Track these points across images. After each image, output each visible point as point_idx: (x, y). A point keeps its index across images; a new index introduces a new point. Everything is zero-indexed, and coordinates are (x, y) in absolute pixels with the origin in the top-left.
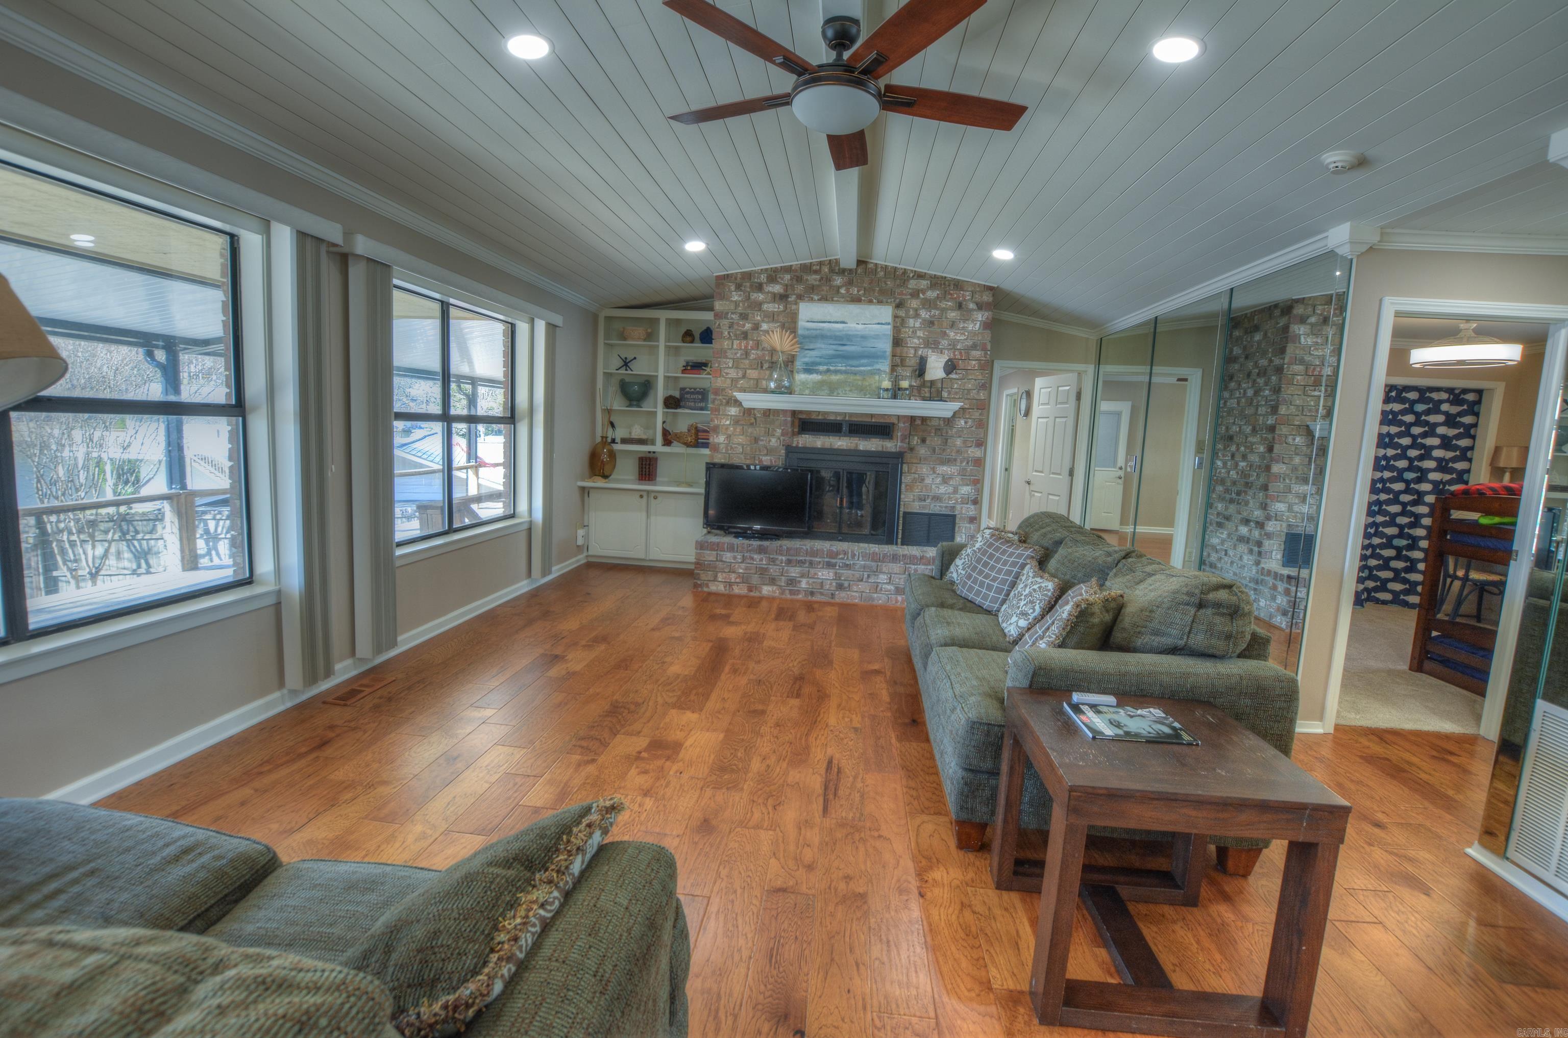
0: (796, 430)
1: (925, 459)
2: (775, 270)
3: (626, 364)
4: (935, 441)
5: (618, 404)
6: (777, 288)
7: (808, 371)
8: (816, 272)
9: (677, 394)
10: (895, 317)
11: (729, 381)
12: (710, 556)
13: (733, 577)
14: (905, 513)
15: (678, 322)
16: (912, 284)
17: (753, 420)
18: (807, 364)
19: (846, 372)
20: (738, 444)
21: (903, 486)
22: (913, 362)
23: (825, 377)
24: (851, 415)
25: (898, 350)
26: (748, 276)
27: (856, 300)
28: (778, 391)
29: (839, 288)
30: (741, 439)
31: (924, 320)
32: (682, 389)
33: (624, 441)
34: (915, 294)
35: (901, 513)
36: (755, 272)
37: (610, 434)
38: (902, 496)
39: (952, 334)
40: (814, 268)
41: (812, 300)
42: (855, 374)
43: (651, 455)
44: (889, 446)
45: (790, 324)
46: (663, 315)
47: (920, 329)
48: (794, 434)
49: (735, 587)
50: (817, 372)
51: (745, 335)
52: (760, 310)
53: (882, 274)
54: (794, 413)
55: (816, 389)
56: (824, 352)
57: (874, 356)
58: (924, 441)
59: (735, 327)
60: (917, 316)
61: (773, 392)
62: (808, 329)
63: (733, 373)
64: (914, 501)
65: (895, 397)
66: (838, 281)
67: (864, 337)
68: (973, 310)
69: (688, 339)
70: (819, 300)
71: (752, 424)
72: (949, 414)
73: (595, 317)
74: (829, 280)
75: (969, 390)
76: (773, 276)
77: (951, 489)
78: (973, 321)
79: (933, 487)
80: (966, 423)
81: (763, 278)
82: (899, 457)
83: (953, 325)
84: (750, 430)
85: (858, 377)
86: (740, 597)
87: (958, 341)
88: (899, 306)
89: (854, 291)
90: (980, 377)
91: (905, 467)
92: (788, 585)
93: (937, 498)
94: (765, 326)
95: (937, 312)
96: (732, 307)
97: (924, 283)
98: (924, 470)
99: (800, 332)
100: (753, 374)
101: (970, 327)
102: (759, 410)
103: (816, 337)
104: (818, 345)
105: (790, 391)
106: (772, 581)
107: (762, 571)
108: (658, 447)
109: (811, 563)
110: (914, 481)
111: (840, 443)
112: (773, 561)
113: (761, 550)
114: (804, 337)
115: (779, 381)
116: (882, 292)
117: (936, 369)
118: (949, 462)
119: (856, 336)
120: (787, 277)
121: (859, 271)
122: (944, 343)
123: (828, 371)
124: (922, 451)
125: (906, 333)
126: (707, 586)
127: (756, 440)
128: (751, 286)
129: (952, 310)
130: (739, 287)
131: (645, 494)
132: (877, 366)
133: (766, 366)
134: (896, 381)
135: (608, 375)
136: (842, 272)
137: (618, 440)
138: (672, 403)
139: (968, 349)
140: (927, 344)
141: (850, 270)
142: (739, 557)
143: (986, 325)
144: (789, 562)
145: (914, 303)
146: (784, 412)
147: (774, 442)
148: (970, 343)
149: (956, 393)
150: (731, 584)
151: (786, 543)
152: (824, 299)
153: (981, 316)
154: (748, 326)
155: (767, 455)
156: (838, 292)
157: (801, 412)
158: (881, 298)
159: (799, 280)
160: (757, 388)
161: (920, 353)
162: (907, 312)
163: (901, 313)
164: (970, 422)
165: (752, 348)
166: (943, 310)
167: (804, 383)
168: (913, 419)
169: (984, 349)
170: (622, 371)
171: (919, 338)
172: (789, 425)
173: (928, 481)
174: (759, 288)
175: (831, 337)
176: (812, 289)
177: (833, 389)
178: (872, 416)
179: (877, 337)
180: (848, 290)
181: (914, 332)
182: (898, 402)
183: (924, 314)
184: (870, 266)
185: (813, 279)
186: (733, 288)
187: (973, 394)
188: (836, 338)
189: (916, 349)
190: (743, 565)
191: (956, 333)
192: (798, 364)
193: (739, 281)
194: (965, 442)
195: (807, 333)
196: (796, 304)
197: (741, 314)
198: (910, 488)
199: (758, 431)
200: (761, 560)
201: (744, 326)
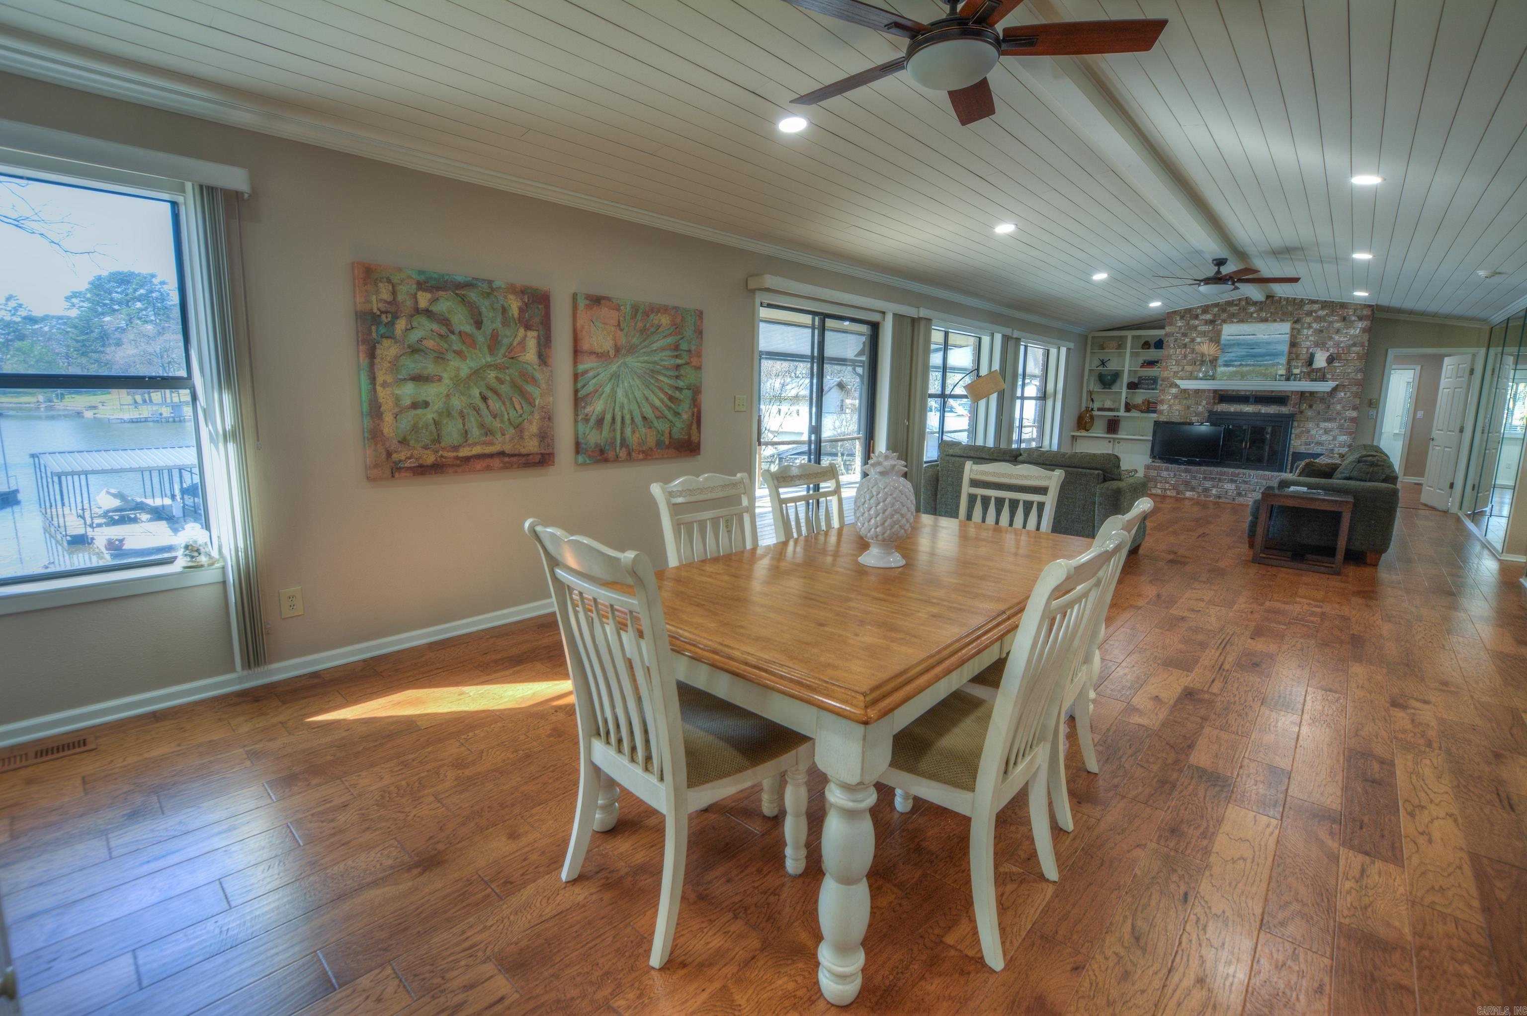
0: (1217, 401)
1: (1311, 418)
2: (1208, 306)
3: (1103, 363)
4: (1321, 407)
5: (1096, 387)
6: (1209, 317)
7: (1227, 365)
8: (1236, 305)
9: (1136, 380)
10: (1293, 329)
11: (1172, 373)
12: (1153, 473)
13: (1167, 486)
14: (1294, 453)
15: (1139, 337)
16: (1307, 308)
17: (1187, 396)
18: (1226, 361)
19: (1253, 365)
20: (1177, 410)
21: (1293, 436)
22: (1304, 356)
23: (1238, 369)
24: (1256, 391)
25: (1294, 350)
26: (1189, 311)
27: (1265, 320)
28: (1205, 378)
29: (1252, 313)
30: (1178, 407)
31: (1315, 330)
32: (1140, 377)
33: (1099, 409)
34: (1309, 314)
35: (1291, 453)
36: (1194, 308)
37: (1091, 405)
38: (1292, 442)
39: (1337, 338)
40: (1235, 303)
41: (1233, 322)
42: (1260, 366)
43: (1116, 418)
44: (1284, 410)
45: (1216, 338)
46: (1130, 334)
47: (1312, 335)
48: (1215, 403)
49: (1168, 492)
50: (1233, 366)
51: (1185, 346)
52: (1196, 330)
53: (1285, 303)
54: (1215, 391)
55: (1231, 376)
56: (1239, 354)
57: (1274, 355)
58: (1311, 406)
59: (1178, 341)
60: (1310, 327)
61: (1201, 379)
62: (1228, 340)
63: (1175, 368)
64: (1301, 445)
65: (1288, 379)
66: (1252, 309)
67: (1268, 343)
68: (1354, 321)
69: (1146, 347)
70: (1238, 322)
71: (1186, 398)
72: (1329, 389)
73: (1086, 337)
74: (1245, 309)
75: (1349, 373)
76: (1206, 309)
77: (1331, 438)
78: (1354, 328)
79: (1317, 436)
80: (1345, 394)
81: (1199, 312)
82: (1291, 417)
83: (1338, 331)
84: (1185, 402)
85: (1262, 368)
86: (1171, 497)
87: (1342, 342)
88: (1296, 321)
89: (1264, 314)
90: (1358, 364)
91: (1295, 424)
92: (1203, 492)
93: (1319, 443)
94: (1198, 340)
95: (1326, 324)
96: (1177, 329)
97: (1316, 307)
98: (1311, 425)
99: (1222, 342)
100: (1189, 368)
101: (1352, 332)
102: (1191, 390)
103: (1234, 345)
104: (1235, 350)
105: (1213, 378)
106: (1193, 489)
107: (1186, 483)
108: (1122, 413)
109: (1220, 479)
110: (1302, 432)
111: (1247, 409)
112: (1194, 477)
113: (1186, 471)
114: (1225, 345)
115: (1207, 371)
116: (1284, 314)
117: (1320, 361)
118: (1329, 420)
119: (1263, 343)
120: (1216, 309)
121: (1268, 302)
122: (1330, 343)
123: (1241, 365)
124: (1309, 413)
125: (1300, 339)
126: (1150, 490)
127: (1188, 408)
128: (1190, 317)
129: (1337, 321)
130: (1182, 318)
131: (1112, 440)
132: (1277, 361)
133: (1198, 363)
134: (1289, 370)
135: (1091, 371)
136: (1255, 303)
137: (1095, 409)
138: (1132, 386)
139: (1349, 347)
140: (1317, 345)
141: (1261, 302)
142: (1172, 474)
143: (1364, 330)
144: (1205, 478)
145: (1308, 320)
146: (1209, 390)
147: (1200, 408)
148: (1351, 342)
149: (1338, 375)
150: (1165, 490)
151: (1203, 468)
152: (1242, 321)
153: (1360, 325)
154: (1187, 340)
155: (1195, 416)
156: (1251, 316)
157: (1221, 390)
158: (1283, 318)
159: (1224, 310)
160: (1192, 377)
161: (1311, 350)
162: (1302, 325)
163: (1298, 326)
164: (1348, 394)
165: (1189, 353)
166: (1331, 323)
167: (1223, 373)
168: (1302, 393)
169: (1362, 345)
170: (1101, 368)
171: (1310, 341)
172: (1211, 398)
173: (1313, 432)
174: (1196, 317)
175: (1244, 344)
176: (1233, 315)
177: (1243, 376)
178: (1272, 391)
179: (1278, 342)
180: (1258, 315)
181: (1307, 338)
182: (1292, 383)
183: (1315, 326)
184: (1276, 298)
185: (1234, 309)
186: (1178, 318)
187: (1352, 375)
188: (1248, 344)
189: (1308, 348)
190: (1174, 479)
191: (1340, 337)
192: (1220, 362)
193: (1182, 314)
194: (1343, 407)
195: (1227, 342)
196: (1221, 325)
197: (1183, 334)
198: (1298, 437)
199: (1190, 402)
200: (1186, 476)
201: (1184, 340)
